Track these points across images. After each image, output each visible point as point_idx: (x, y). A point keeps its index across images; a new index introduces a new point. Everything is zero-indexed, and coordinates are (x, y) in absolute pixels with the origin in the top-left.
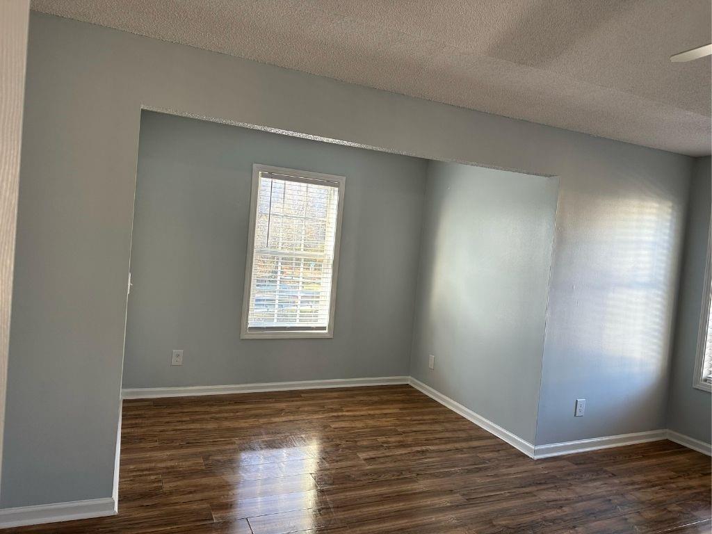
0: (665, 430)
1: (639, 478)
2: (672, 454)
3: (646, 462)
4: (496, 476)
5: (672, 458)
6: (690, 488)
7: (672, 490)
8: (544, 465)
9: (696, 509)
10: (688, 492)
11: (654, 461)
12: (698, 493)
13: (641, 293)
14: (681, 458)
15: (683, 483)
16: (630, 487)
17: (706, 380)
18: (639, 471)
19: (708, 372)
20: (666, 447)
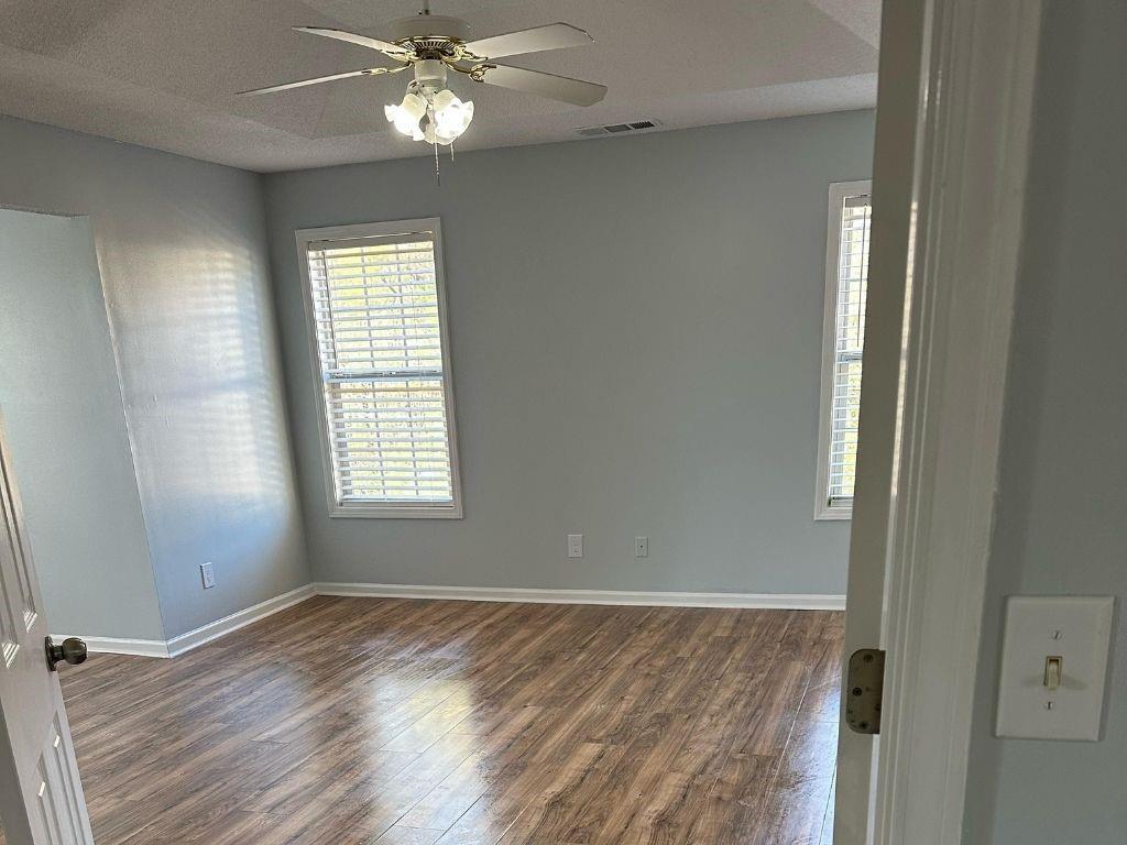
0: (311, 585)
1: (300, 637)
2: (326, 607)
3: (302, 622)
4: (132, 686)
5: (329, 610)
6: (353, 628)
7: (335, 636)
8: (186, 659)
9: (363, 641)
10: (352, 632)
11: (308, 619)
12: (363, 630)
13: (241, 396)
14: (339, 607)
15: (345, 627)
16: (293, 647)
17: (341, 504)
18: (297, 631)
19: (342, 493)
20: (317, 603)
